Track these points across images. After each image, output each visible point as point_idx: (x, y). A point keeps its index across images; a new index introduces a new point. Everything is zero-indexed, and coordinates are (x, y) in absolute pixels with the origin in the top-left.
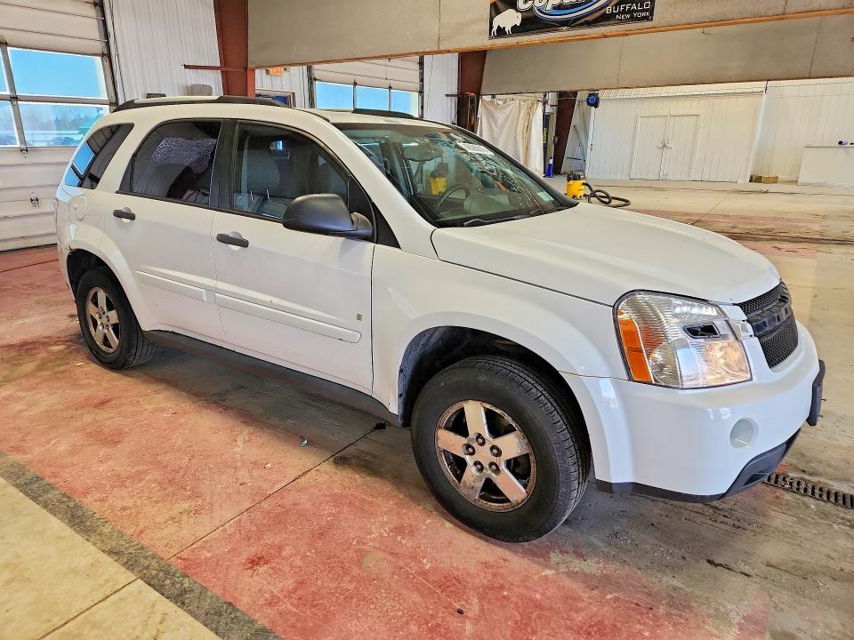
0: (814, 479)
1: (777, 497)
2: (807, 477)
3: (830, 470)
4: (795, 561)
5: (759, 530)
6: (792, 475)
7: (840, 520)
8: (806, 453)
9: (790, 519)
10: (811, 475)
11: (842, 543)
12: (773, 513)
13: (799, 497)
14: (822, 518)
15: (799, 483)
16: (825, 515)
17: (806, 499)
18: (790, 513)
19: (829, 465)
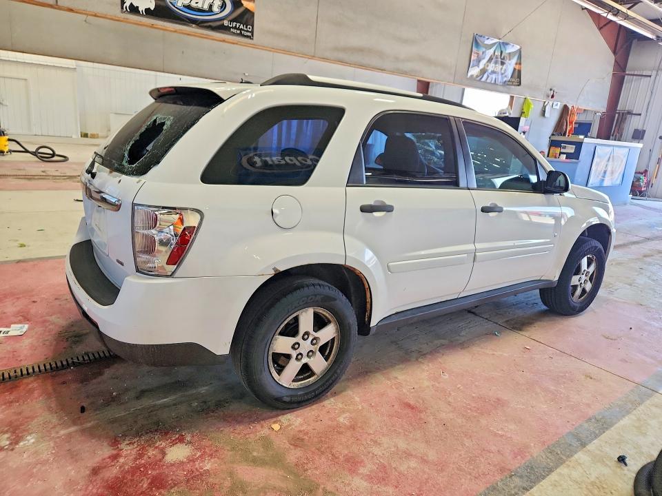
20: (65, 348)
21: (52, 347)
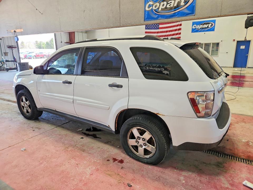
20: (226, 163)
21: (232, 166)
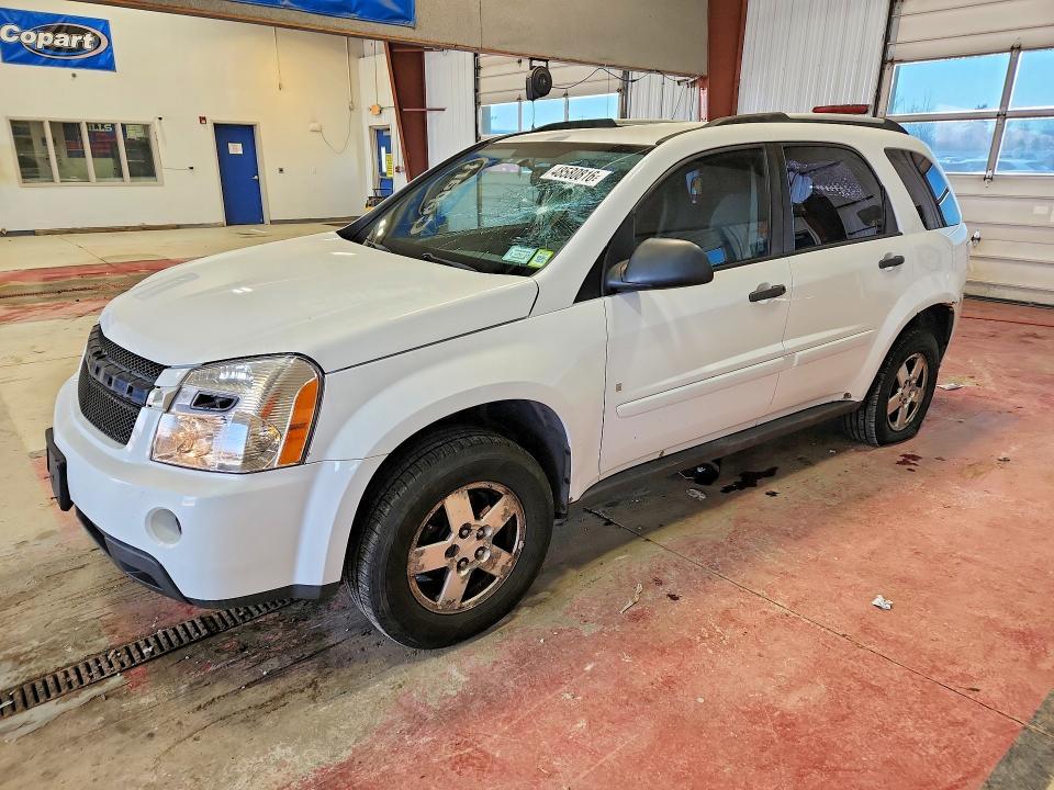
0: (86, 695)
1: (114, 632)
2: (96, 690)
3: (70, 730)
4: (63, 583)
5: (110, 586)
6: (118, 679)
7: (33, 655)
8: (119, 736)
9: (86, 617)
10: (94, 698)
11: (22, 630)
12: (107, 610)
13: (91, 652)
14: (54, 642)
15: (101, 672)
16: (52, 650)
17: (82, 654)
18: (90, 624)
19: (75, 740)
